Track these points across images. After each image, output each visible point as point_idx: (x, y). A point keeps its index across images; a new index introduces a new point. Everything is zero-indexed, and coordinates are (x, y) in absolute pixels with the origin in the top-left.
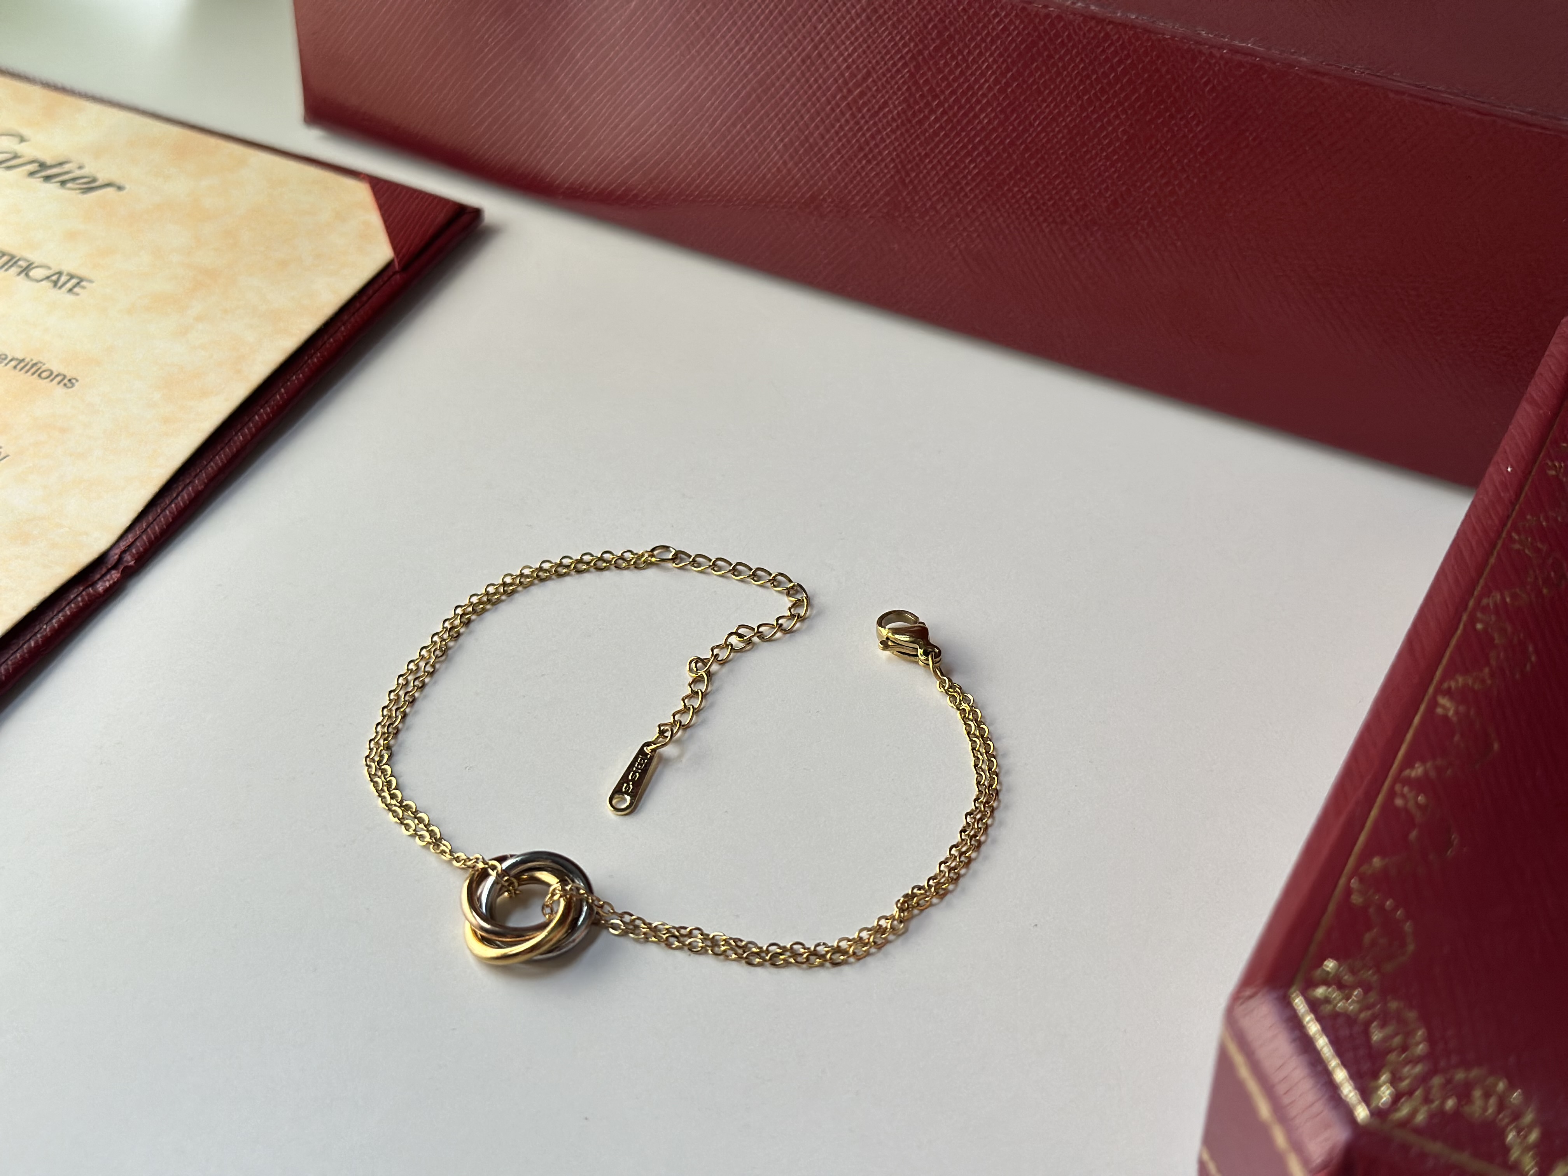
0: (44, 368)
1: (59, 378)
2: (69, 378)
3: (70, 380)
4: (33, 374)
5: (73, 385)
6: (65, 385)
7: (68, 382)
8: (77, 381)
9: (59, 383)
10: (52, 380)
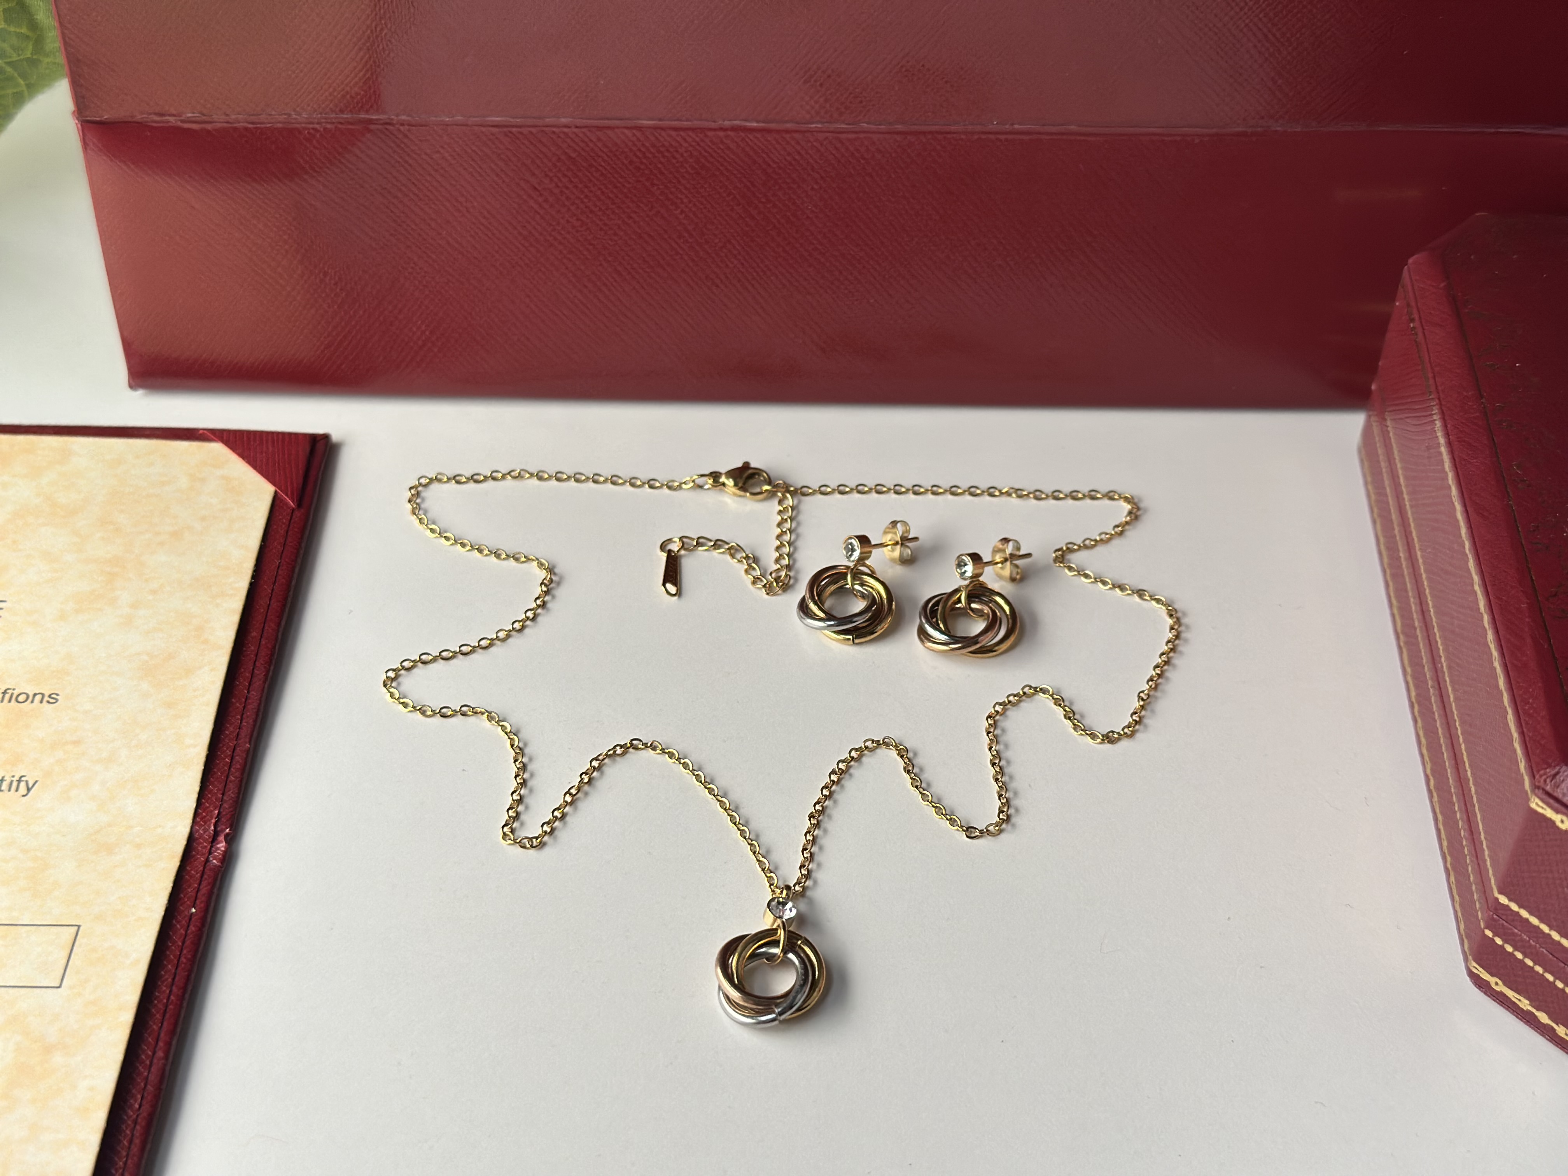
0: (16, 693)
1: (38, 697)
2: (47, 695)
3: (50, 696)
4: (10, 701)
5: (57, 700)
6: (48, 702)
7: (53, 698)
8: (57, 695)
9: (41, 702)
10: (32, 702)
